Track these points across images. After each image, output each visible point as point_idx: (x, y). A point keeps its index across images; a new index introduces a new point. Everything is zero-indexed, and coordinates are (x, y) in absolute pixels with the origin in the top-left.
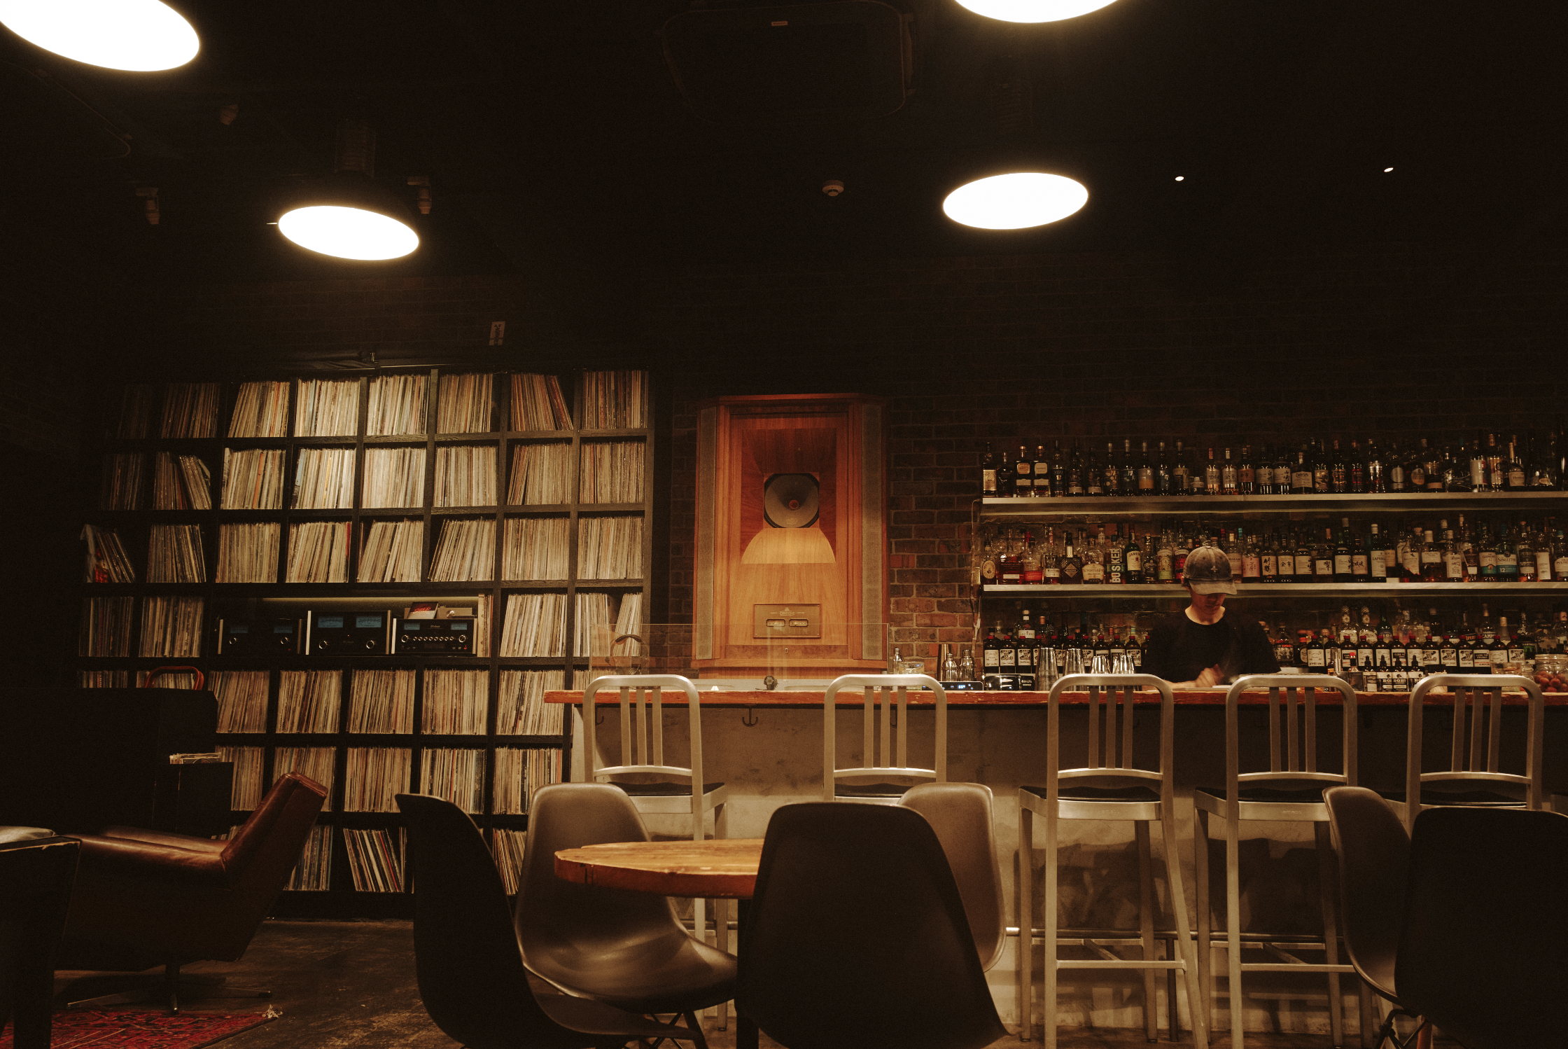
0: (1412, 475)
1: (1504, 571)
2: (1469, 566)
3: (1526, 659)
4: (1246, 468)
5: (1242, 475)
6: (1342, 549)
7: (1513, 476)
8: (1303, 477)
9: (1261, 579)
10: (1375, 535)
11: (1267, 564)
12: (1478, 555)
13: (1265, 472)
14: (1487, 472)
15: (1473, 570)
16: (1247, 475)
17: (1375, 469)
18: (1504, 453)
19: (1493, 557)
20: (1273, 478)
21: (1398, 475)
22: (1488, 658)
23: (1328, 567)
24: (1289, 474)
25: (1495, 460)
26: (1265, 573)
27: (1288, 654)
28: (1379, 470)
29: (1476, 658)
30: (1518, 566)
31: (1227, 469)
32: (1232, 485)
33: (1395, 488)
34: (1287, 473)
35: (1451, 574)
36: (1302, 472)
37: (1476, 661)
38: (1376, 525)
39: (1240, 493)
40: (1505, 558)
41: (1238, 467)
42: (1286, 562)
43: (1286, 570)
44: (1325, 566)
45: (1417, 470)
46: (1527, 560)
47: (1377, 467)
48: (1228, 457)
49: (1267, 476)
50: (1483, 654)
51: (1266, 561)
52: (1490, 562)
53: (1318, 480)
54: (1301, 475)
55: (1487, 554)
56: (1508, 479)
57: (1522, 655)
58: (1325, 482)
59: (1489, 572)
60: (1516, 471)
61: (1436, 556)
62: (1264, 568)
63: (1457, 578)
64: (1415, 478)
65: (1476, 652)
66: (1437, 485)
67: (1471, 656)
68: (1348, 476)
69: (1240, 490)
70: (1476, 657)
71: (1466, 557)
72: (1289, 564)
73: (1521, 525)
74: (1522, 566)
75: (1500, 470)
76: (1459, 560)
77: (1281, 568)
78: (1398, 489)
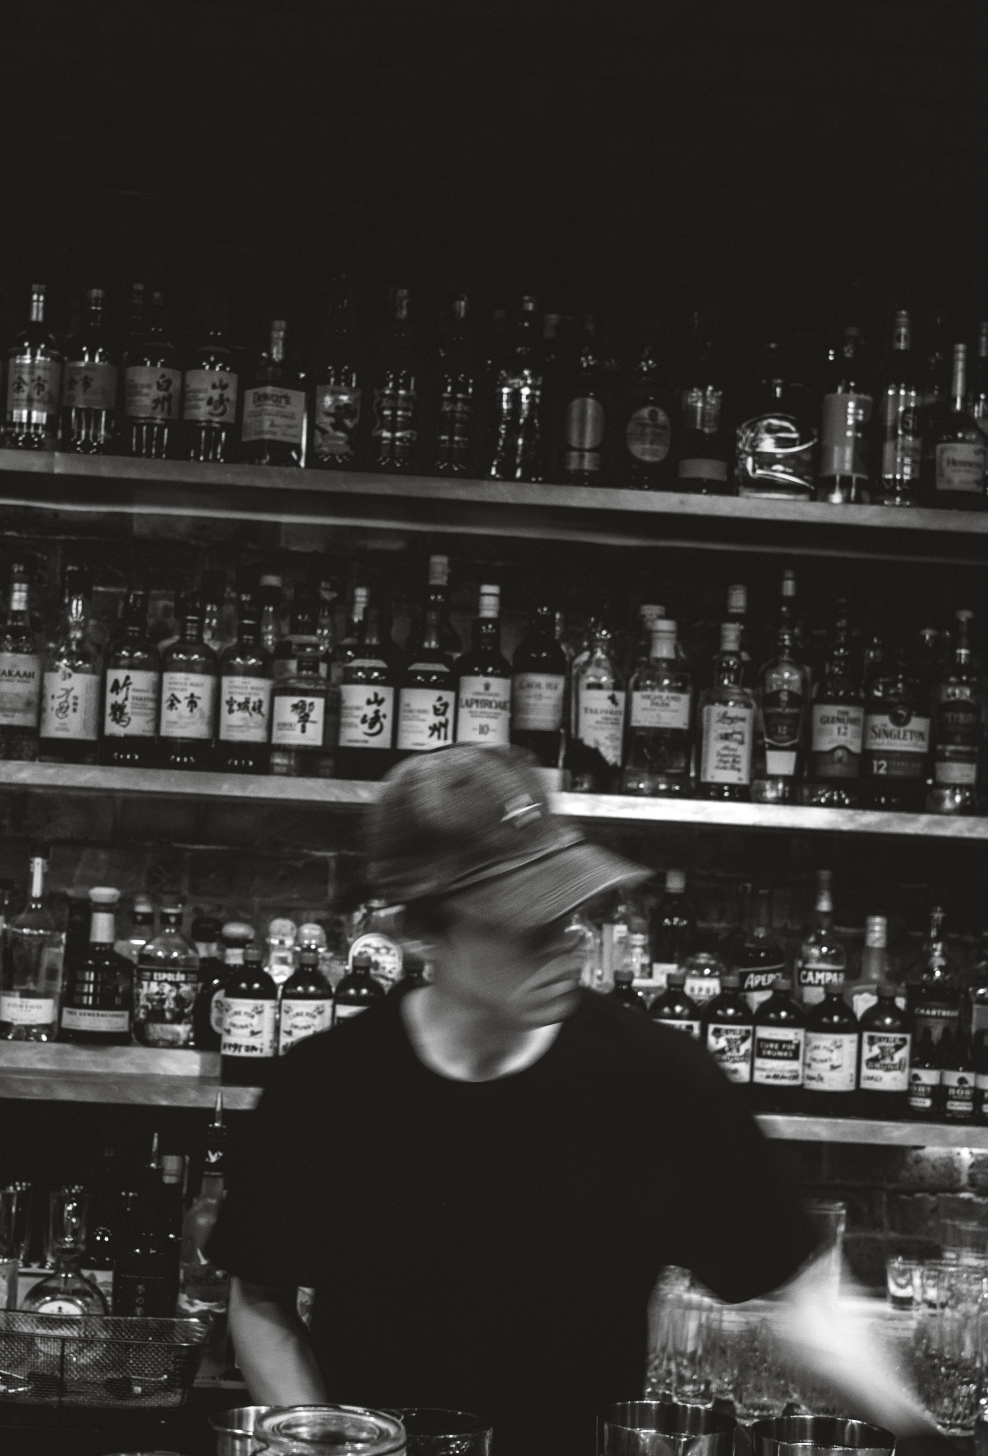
0: (631, 427)
1: (882, 771)
2: (773, 748)
3: (914, 1064)
4: (92, 358)
5: (73, 382)
6: (368, 663)
7: (949, 455)
8: (270, 407)
9: (100, 750)
10: (488, 621)
11: (119, 698)
12: (809, 715)
13: (148, 381)
14: (872, 437)
15: (781, 763)
16: (87, 383)
17: (515, 396)
18: (930, 377)
19: (854, 721)
20: (177, 401)
21: (586, 421)
22: (795, 1056)
23: (304, 719)
24: (231, 394)
25: (902, 398)
26: (112, 728)
27: (169, 1004)
28: (531, 404)
29: (760, 1055)
30: (929, 761)
31: (27, 359)
32: (39, 416)
33: (573, 466)
34: (224, 387)
35: (717, 773)
36: (269, 390)
37: (759, 1062)
38: (493, 589)
39: (67, 446)
40: (891, 727)
41: (64, 353)
42: (180, 695)
43: (183, 724)
44: (294, 718)
45: (645, 412)
46: (958, 738)
47: (526, 391)
48: (37, 314)
49: (155, 393)
50: (781, 1042)
51: (116, 687)
52: (842, 740)
53: (326, 421)
54: (265, 397)
55: (832, 710)
56: (934, 462)
57: (903, 1054)
58: (344, 429)
59: (835, 770)
60: (963, 440)
61: (673, 705)
62: (108, 710)
63: (732, 787)
64: (641, 438)
65: (764, 1032)
66: (706, 469)
67: (746, 1046)
68: (426, 415)
69: (59, 435)
70: (760, 1049)
71: (767, 717)
72: (192, 702)
73: (959, 622)
74: (945, 759)
75: (915, 434)
76: (745, 727)
77: (167, 715)
78: (581, 471)
